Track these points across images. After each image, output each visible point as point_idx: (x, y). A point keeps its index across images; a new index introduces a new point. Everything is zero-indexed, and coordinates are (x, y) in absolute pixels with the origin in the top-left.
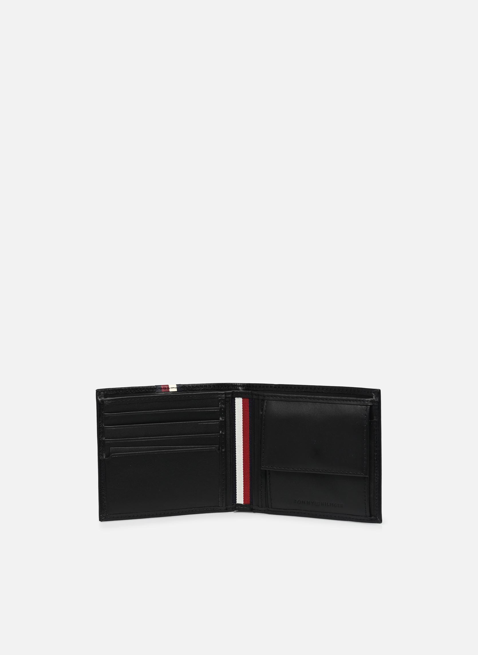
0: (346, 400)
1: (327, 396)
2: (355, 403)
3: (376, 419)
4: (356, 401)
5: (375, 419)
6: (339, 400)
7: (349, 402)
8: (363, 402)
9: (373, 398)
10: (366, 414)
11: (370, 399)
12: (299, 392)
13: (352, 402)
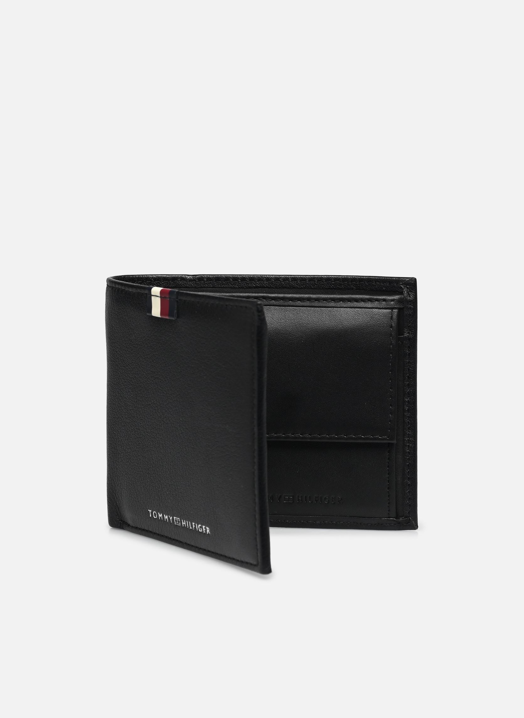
0: (350, 300)
1: (309, 294)
2: (369, 305)
3: (409, 333)
4: (370, 300)
5: (406, 335)
6: (333, 300)
7: (356, 304)
8: (384, 303)
9: (402, 293)
10: (392, 325)
11: (396, 297)
12: (243, 288)
13: (362, 304)
